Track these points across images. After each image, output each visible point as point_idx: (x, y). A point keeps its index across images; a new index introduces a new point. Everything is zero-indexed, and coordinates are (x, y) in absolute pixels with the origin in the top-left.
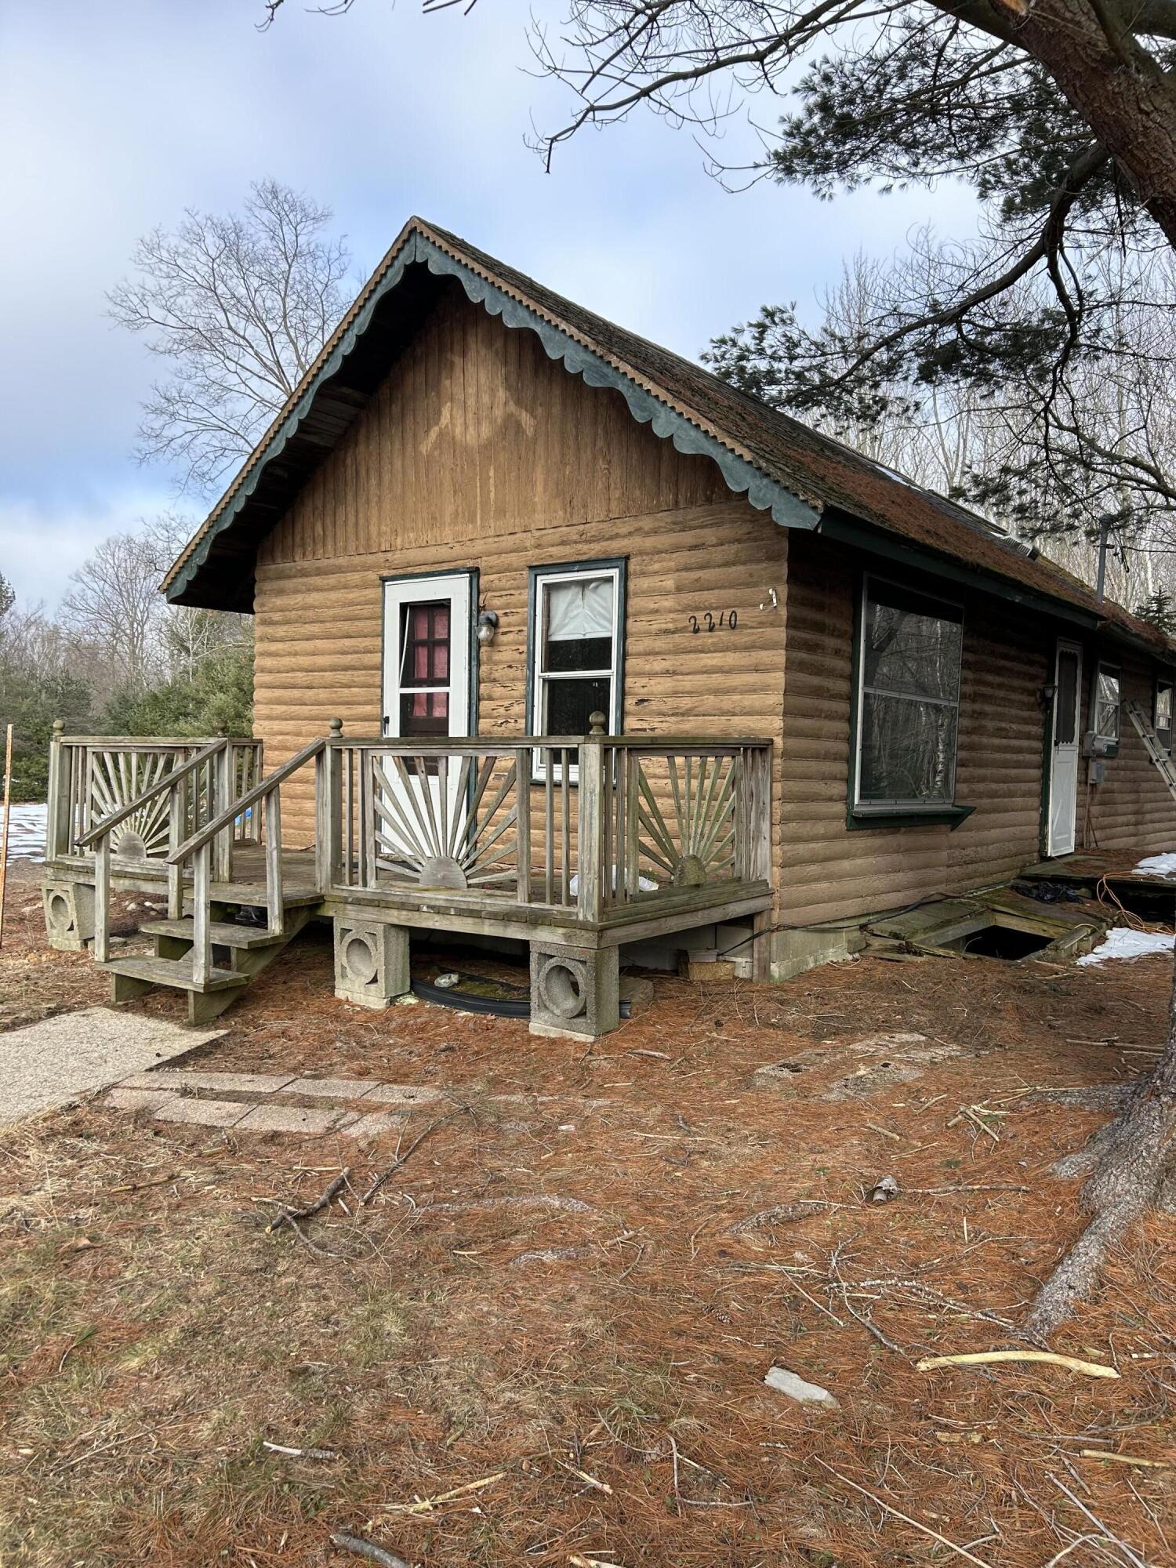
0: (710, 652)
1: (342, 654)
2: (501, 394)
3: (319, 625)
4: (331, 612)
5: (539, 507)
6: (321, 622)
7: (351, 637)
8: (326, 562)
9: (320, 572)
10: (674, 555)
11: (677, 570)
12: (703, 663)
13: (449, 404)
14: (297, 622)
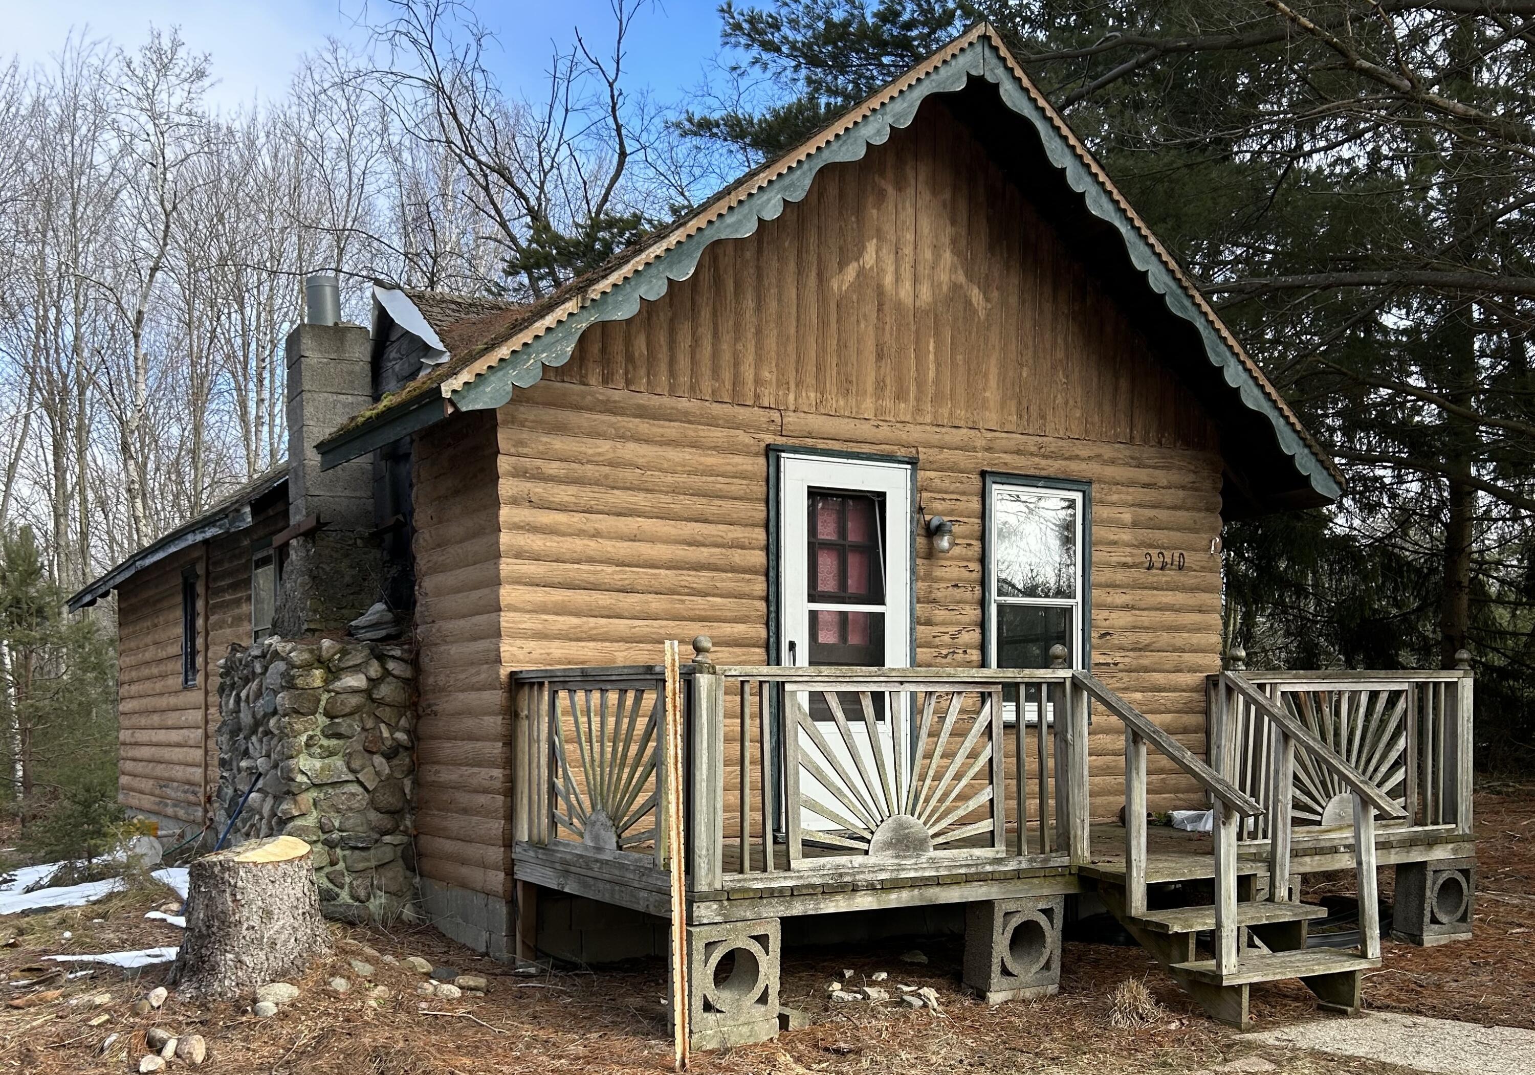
0: (1162, 589)
1: (690, 544)
2: (947, 256)
3: (642, 495)
4: (670, 479)
5: (992, 404)
6: (648, 491)
7: (706, 521)
8: (655, 401)
9: (643, 413)
10: (1131, 490)
11: (1133, 505)
12: (1159, 600)
13: (875, 241)
14: (597, 483)
